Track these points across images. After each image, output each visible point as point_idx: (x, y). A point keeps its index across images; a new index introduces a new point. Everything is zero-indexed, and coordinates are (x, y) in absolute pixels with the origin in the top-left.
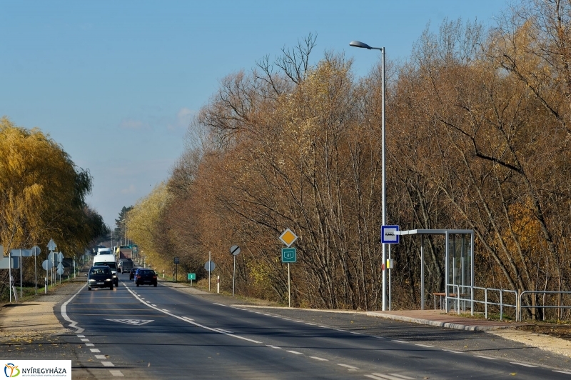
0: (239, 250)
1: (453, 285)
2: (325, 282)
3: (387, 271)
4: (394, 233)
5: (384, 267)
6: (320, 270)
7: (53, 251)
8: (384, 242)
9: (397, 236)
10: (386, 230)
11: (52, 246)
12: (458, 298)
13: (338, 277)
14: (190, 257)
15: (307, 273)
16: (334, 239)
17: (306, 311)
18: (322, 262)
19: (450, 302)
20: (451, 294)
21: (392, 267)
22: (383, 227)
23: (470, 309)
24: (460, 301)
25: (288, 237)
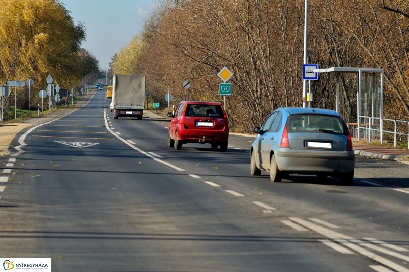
0: (189, 85)
1: (364, 117)
2: (256, 111)
3: (307, 103)
4: (313, 71)
5: (304, 100)
6: (252, 102)
7: (51, 84)
8: (304, 78)
9: (317, 73)
10: (307, 69)
11: (49, 79)
12: (370, 129)
13: (267, 108)
14: (156, 90)
15: (242, 104)
16: (264, 77)
17: (237, 136)
18: (254, 95)
19: (362, 131)
20: (362, 125)
21: (311, 100)
22: (305, 66)
23: (379, 138)
24: (371, 130)
25: (225, 74)
